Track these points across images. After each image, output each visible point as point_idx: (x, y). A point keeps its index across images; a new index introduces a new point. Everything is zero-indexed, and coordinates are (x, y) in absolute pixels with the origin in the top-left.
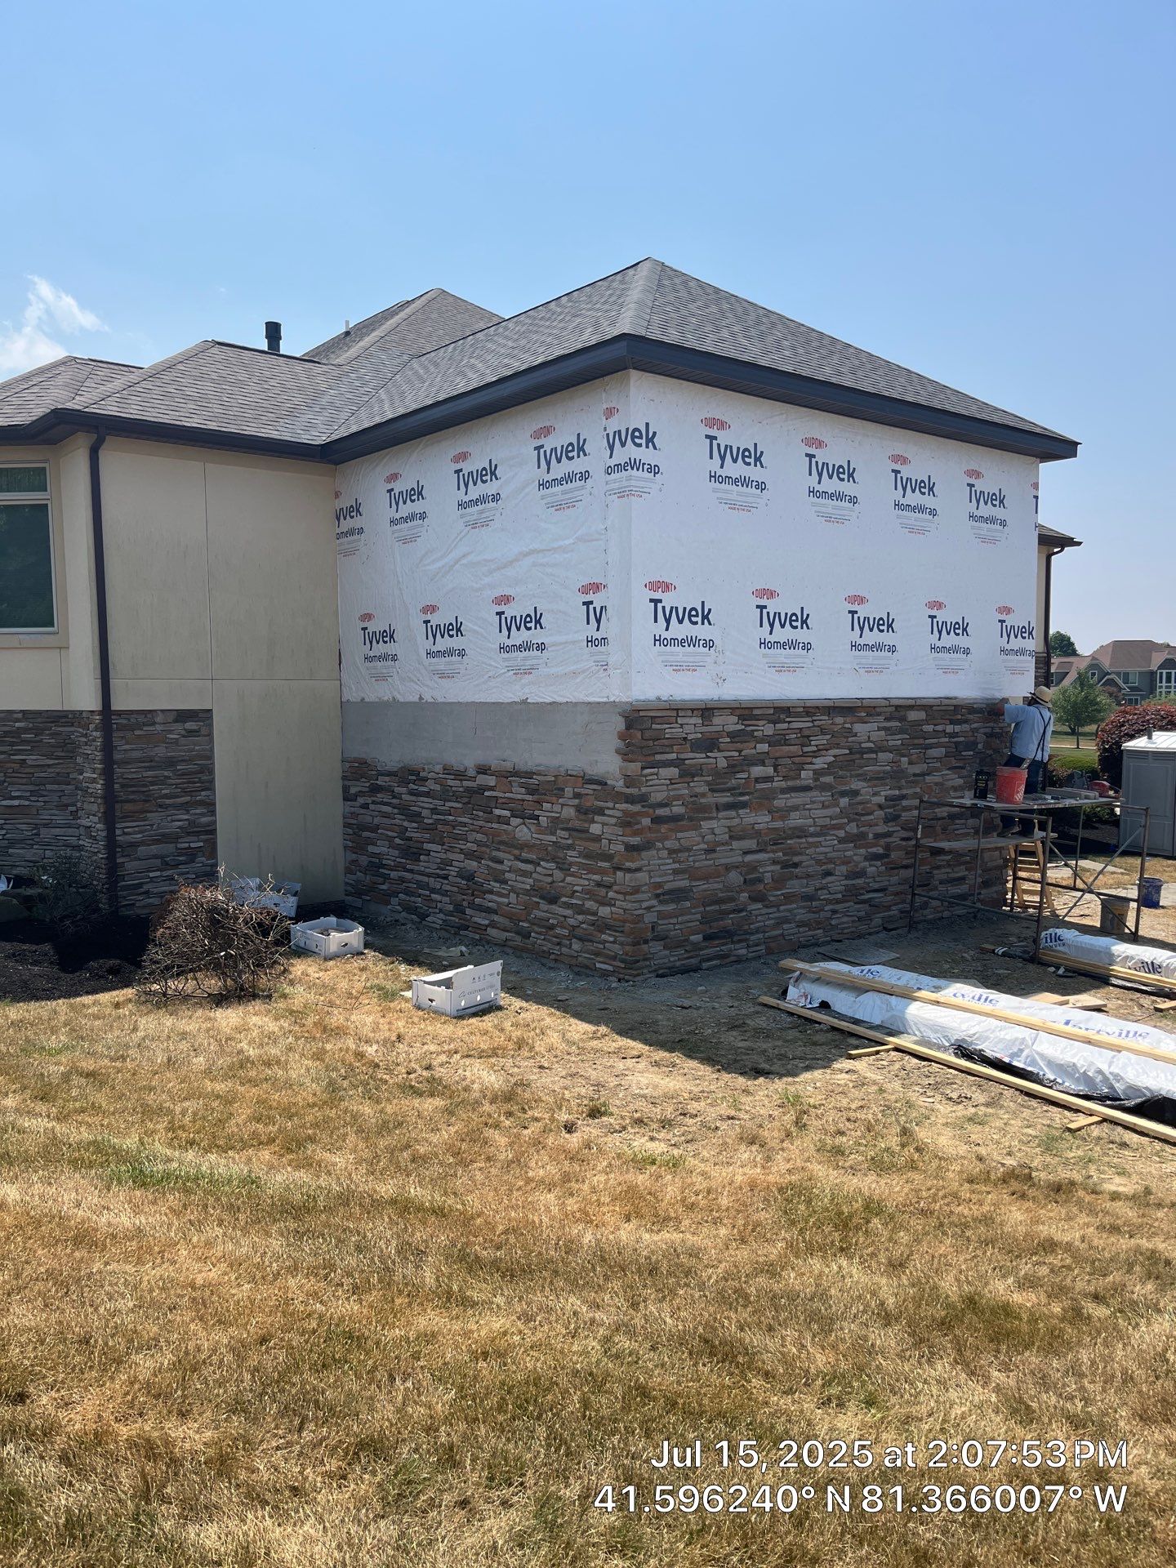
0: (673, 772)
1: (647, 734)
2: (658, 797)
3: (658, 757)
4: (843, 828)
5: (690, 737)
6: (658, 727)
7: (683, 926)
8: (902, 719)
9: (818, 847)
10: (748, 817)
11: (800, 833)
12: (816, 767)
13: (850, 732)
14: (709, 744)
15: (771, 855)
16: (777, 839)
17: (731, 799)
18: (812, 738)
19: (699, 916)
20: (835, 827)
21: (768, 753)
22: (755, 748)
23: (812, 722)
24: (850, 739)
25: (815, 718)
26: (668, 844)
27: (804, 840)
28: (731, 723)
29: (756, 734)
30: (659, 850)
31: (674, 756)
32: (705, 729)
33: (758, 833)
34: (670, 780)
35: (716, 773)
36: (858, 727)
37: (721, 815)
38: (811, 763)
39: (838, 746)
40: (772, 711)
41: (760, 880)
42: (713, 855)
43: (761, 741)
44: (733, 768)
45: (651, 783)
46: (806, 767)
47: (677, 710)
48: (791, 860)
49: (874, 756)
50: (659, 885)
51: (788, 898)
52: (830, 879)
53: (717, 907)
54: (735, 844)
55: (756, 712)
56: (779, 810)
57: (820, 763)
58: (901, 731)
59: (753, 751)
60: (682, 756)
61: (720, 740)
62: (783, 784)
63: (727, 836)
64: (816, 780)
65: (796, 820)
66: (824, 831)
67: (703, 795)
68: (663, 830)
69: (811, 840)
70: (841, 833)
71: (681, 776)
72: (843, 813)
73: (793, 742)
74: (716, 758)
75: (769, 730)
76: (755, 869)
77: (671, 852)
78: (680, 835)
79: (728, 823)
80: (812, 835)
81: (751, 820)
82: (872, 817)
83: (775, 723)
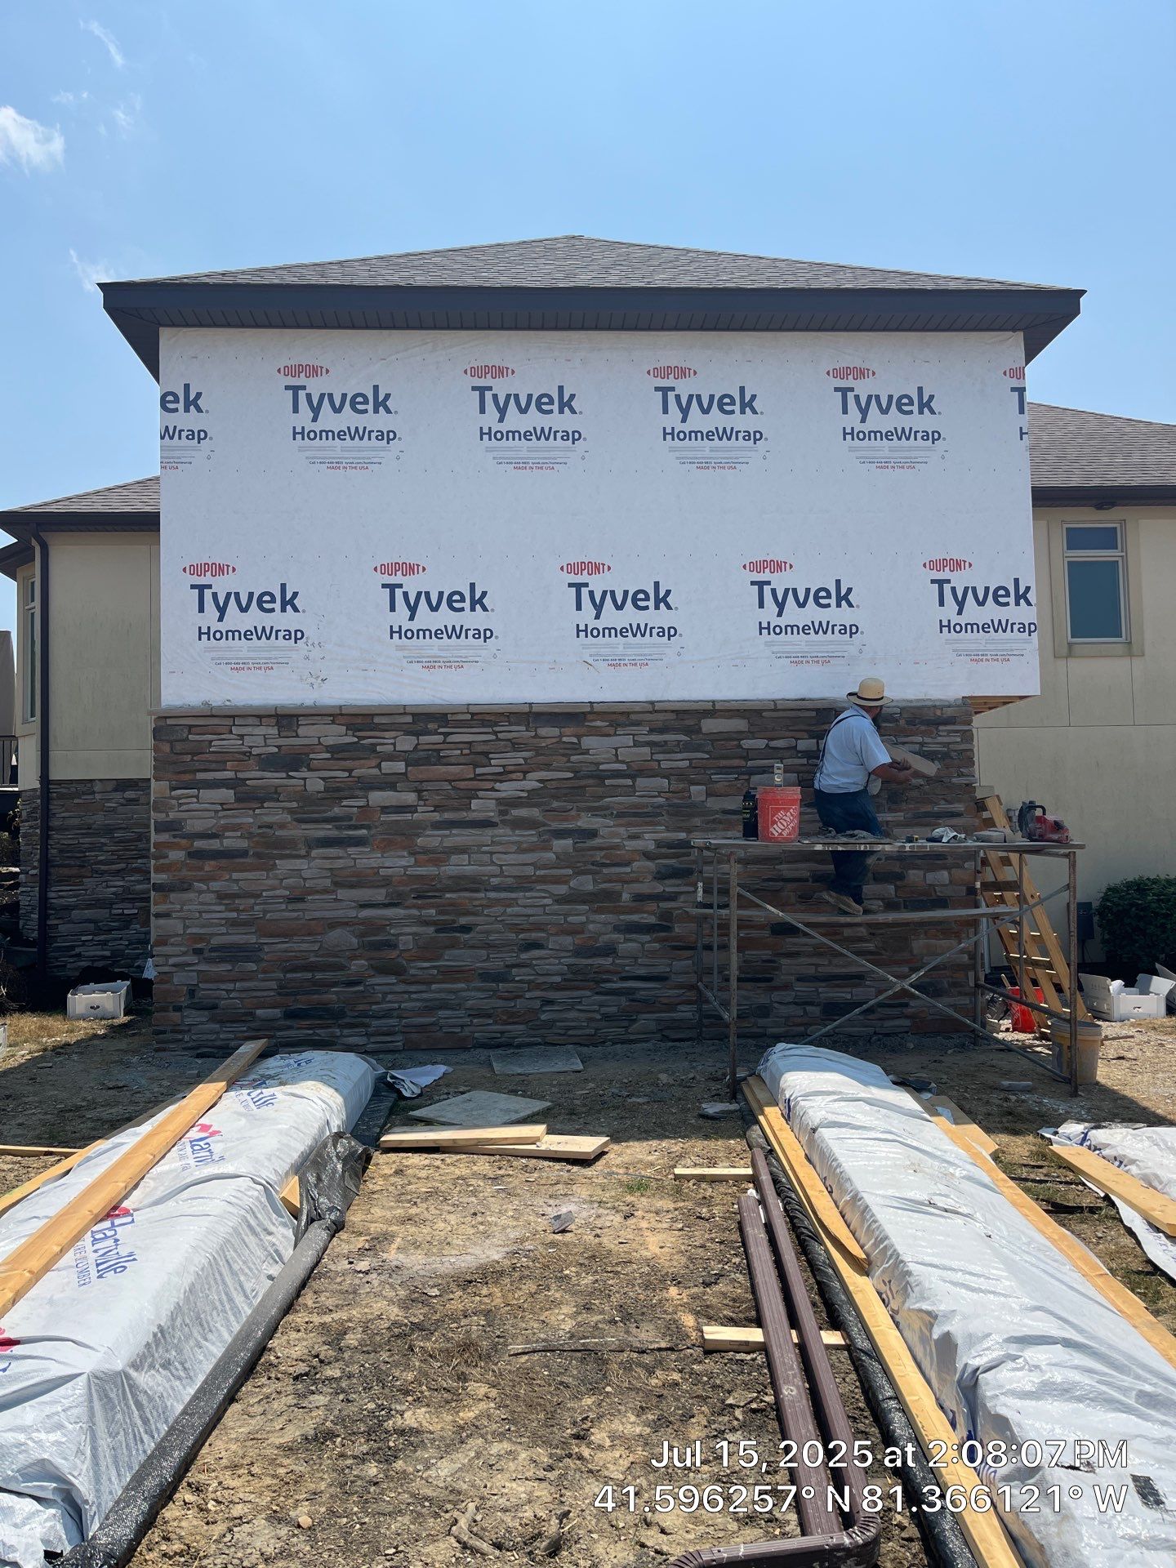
0: (228, 795)
1: (179, 747)
2: (195, 825)
3: (201, 776)
4: (566, 882)
5: (255, 751)
6: (198, 737)
7: (243, 995)
8: (688, 731)
9: (509, 906)
10: (367, 859)
11: (473, 884)
12: (503, 795)
13: (577, 748)
14: (293, 761)
15: (415, 912)
16: (426, 891)
17: (334, 833)
18: (491, 756)
19: (274, 985)
20: (543, 880)
21: (405, 774)
22: (379, 766)
23: (495, 733)
24: (573, 758)
25: (497, 729)
26: (215, 885)
27: (482, 895)
28: (336, 735)
29: (379, 748)
30: (200, 892)
31: (229, 774)
32: (281, 742)
33: (386, 882)
34: (222, 804)
35: (304, 798)
36: (588, 742)
37: (314, 853)
38: (493, 789)
39: (547, 767)
40: (409, 719)
41: (391, 945)
42: (300, 906)
43: (390, 758)
44: (335, 792)
45: (184, 807)
46: (481, 794)
47: (233, 717)
48: (454, 922)
49: (629, 782)
50: (199, 938)
51: (450, 974)
52: (536, 953)
53: (309, 975)
54: (342, 893)
55: (377, 720)
56: (426, 851)
57: (507, 789)
58: (687, 747)
59: (375, 771)
60: (240, 775)
61: (311, 756)
62: (436, 816)
63: (328, 882)
64: (502, 813)
65: (460, 866)
66: (524, 884)
67: (282, 826)
68: (207, 868)
69: (492, 895)
70: (562, 890)
71: (238, 800)
72: (563, 860)
73: (453, 760)
74: (305, 779)
75: (406, 743)
76: (381, 928)
77: (221, 896)
78: (235, 876)
79: (327, 864)
80: (496, 889)
81: (374, 863)
82: (628, 870)
83: (417, 734)
